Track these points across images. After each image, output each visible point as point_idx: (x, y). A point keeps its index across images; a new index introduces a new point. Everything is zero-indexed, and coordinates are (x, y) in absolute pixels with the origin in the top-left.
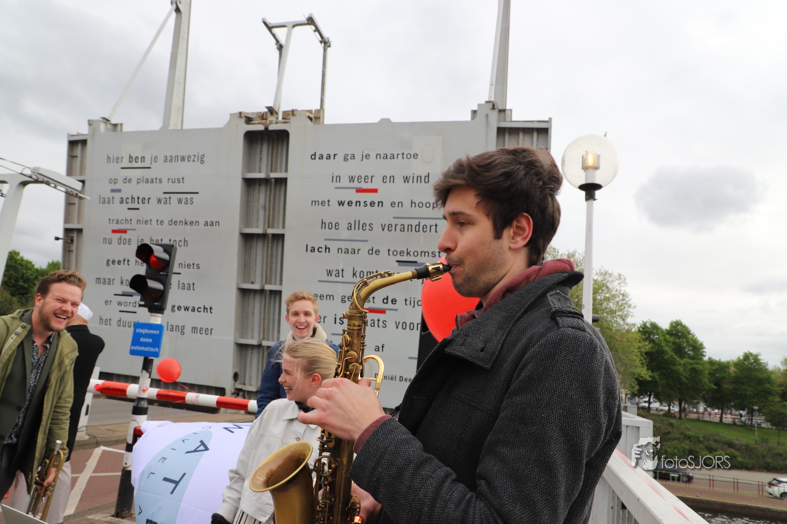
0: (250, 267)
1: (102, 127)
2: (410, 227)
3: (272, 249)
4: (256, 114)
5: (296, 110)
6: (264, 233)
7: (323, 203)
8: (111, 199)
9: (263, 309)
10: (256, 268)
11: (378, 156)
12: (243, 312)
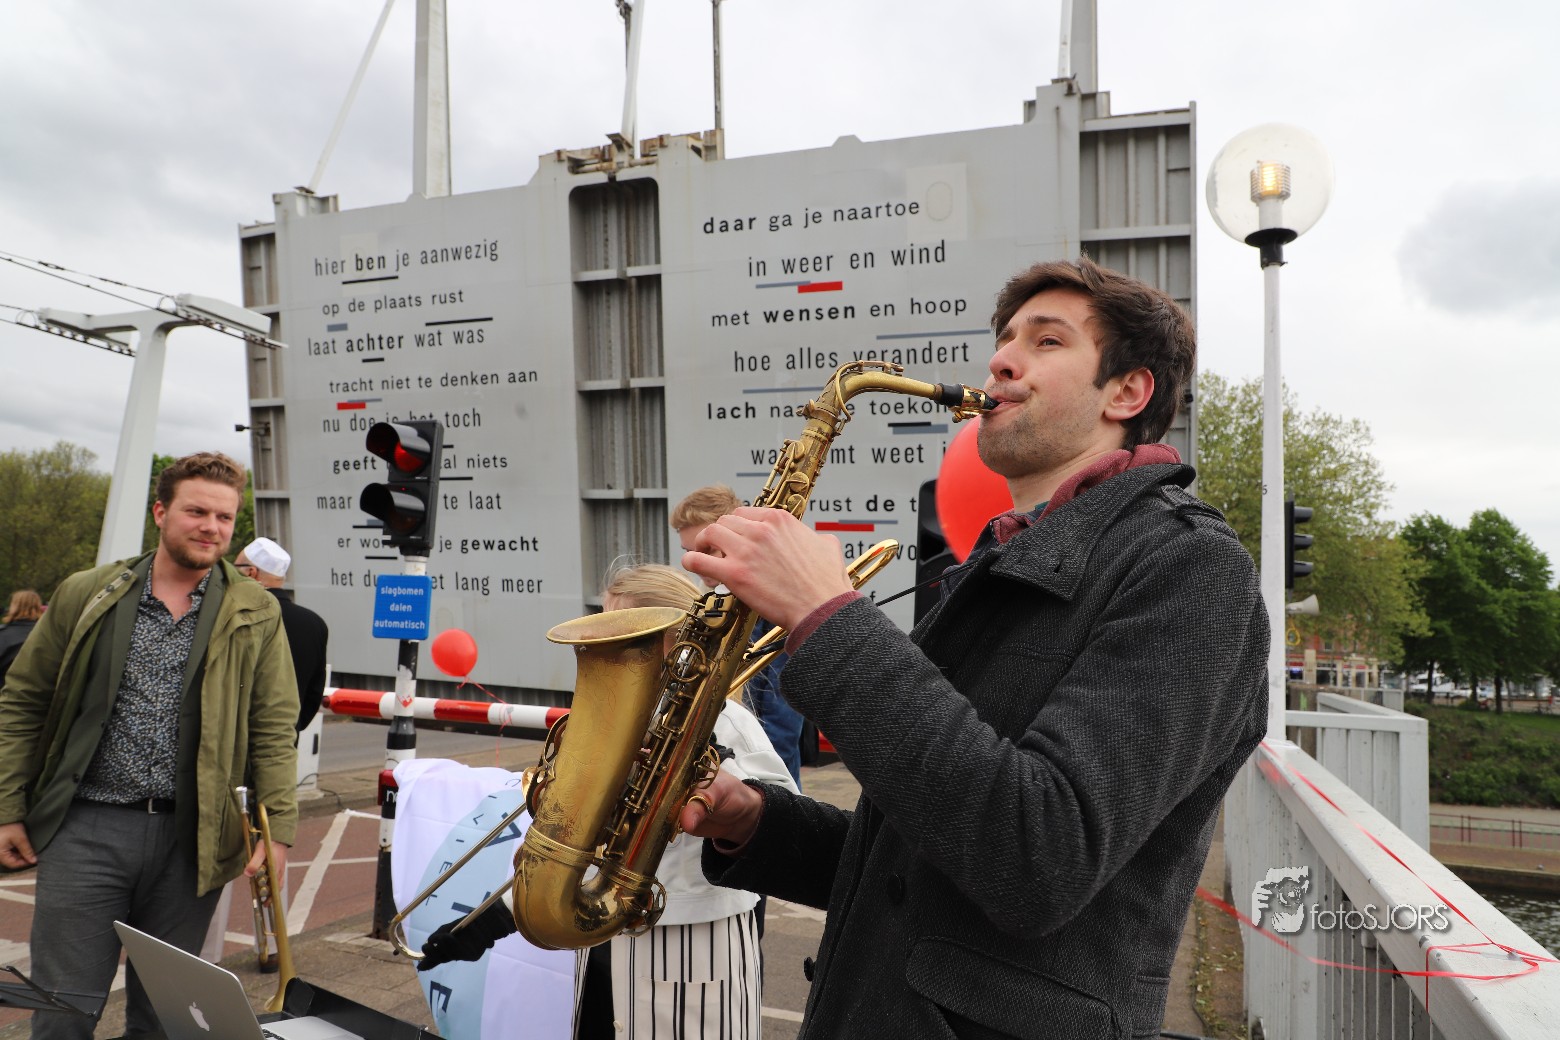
0: (603, 457)
1: (300, 205)
2: (912, 353)
3: (642, 418)
4: (589, 152)
5: (668, 136)
6: (624, 387)
7: (735, 319)
8: (331, 345)
9: (633, 536)
10: (614, 458)
11: (839, 215)
12: (596, 544)
